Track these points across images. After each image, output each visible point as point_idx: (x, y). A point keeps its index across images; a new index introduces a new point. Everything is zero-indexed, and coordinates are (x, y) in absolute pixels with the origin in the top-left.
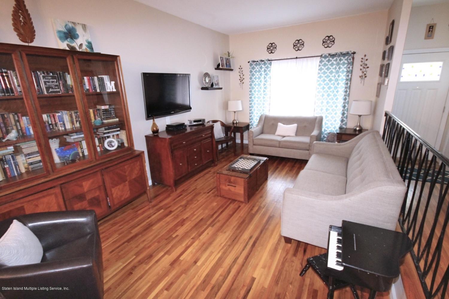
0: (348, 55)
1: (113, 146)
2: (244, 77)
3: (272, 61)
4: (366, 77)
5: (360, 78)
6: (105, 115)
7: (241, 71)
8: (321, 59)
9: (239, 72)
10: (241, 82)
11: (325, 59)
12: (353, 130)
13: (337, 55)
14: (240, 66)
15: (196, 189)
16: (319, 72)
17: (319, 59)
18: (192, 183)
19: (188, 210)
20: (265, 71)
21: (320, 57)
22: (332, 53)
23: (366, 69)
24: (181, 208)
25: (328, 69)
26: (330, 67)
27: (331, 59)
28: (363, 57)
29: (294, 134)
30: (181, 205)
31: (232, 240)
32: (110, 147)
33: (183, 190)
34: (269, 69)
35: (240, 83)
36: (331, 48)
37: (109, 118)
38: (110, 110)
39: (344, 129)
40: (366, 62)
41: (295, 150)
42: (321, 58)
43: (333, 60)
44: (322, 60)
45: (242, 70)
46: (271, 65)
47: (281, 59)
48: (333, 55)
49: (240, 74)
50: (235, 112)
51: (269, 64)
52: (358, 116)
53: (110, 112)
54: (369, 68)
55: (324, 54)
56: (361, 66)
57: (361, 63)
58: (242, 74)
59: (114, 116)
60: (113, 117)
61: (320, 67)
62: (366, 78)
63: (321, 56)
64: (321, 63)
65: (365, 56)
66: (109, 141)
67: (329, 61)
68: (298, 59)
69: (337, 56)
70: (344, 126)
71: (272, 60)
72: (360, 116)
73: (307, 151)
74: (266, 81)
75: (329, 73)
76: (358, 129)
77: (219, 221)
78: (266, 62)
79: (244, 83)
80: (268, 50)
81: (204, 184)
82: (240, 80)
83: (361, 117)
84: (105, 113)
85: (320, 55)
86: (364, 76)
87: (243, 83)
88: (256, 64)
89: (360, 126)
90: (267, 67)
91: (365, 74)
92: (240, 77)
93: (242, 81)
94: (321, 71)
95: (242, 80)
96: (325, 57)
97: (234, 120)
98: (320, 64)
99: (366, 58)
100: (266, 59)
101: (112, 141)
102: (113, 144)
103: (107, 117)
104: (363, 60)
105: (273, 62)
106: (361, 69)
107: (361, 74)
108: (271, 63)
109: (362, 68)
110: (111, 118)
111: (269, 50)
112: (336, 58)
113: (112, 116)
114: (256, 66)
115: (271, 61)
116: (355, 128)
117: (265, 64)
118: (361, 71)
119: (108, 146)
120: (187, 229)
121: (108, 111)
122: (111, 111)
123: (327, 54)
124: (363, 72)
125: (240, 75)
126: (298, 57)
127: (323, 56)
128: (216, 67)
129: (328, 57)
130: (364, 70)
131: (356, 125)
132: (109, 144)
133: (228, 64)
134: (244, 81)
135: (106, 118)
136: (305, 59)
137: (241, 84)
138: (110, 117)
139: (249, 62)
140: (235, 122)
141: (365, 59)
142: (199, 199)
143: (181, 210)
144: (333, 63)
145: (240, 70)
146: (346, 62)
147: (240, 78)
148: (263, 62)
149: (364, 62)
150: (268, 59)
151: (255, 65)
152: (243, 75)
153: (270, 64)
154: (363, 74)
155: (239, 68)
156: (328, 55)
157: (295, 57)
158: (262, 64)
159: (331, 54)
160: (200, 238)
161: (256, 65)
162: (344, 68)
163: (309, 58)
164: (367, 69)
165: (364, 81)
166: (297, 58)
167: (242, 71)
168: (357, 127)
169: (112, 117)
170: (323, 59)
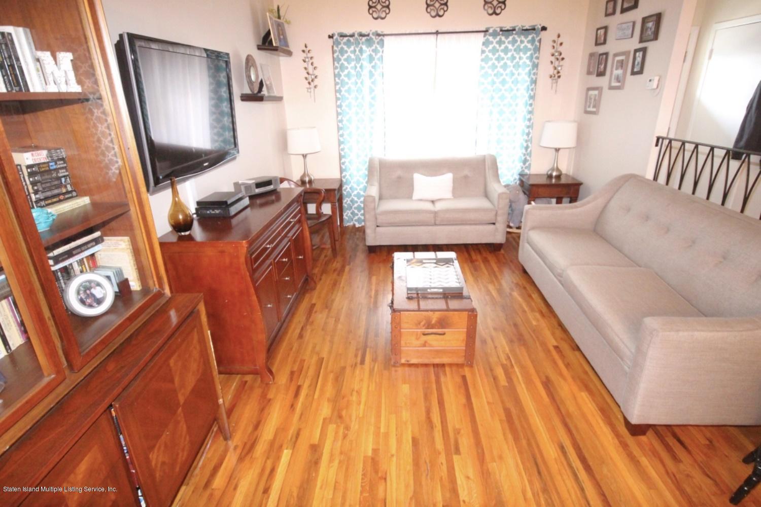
0: (534, 32)
1: (99, 302)
2: (316, 72)
3: (385, 37)
4: (559, 77)
5: (550, 79)
6: (39, 187)
7: (308, 58)
8: (486, 38)
9: (304, 61)
10: (309, 83)
11: (495, 39)
12: (547, 176)
13: (514, 32)
14: (306, 47)
15: (321, 361)
16: (483, 64)
17: (480, 38)
18: (295, 346)
19: (354, 426)
20: (371, 59)
21: (483, 34)
22: (505, 26)
23: (559, 62)
24: (332, 428)
25: (498, 59)
26: (502, 55)
27: (503, 38)
28: (556, 38)
29: (449, 195)
30: (325, 419)
31: (536, 474)
32: (91, 306)
33: (292, 373)
34: (379, 55)
35: (308, 86)
36: (500, 15)
37: (55, 200)
38: (53, 166)
39: (527, 176)
40: (561, 49)
41: (468, 227)
42: (484, 36)
43: (507, 41)
44: (487, 40)
45: (309, 55)
46: (382, 46)
47: (404, 32)
48: (508, 31)
49: (305, 65)
50: (304, 156)
51: (378, 43)
52: (554, 151)
53: (54, 175)
54: (564, 60)
55: (492, 27)
56: (553, 55)
57: (553, 51)
58: (312, 64)
59: (69, 188)
60: (68, 192)
61: (484, 55)
62: (559, 80)
63: (486, 31)
64: (487, 47)
65: (559, 36)
66: (81, 285)
67: (500, 43)
68: (439, 36)
69: (516, 34)
70: (527, 171)
71: (384, 35)
72: (557, 150)
73: (492, 226)
74: (373, 83)
75: (501, 67)
76: (554, 174)
77: (457, 432)
78: (374, 37)
79: (318, 87)
80: (371, 11)
81: (332, 342)
82: (306, 78)
83: (561, 152)
84: (39, 182)
85: (484, 29)
86: (556, 76)
87: (315, 87)
88: (348, 41)
89: (558, 170)
90: (375, 51)
91: (558, 72)
92: (308, 73)
93: (312, 83)
94: (486, 63)
95: (312, 81)
96: (495, 34)
97: (304, 175)
98: (484, 48)
99: (560, 40)
100: (374, 31)
101: (90, 282)
102: (97, 292)
103: (49, 194)
104: (555, 45)
105: (386, 39)
106: (552, 62)
107: (551, 71)
108: (382, 40)
109: (553, 59)
110: (62, 197)
111: (373, 11)
112: (514, 38)
113: (64, 190)
114: (349, 47)
115: (381, 37)
116: (549, 173)
117: (369, 42)
118: (552, 66)
119: (82, 302)
120: (407, 486)
121: (49, 171)
122: (57, 170)
123: (497, 28)
124: (555, 68)
125: (306, 68)
126: (440, 31)
127: (491, 31)
128: (260, 43)
129: (499, 35)
130: (557, 63)
131: (551, 167)
132: (83, 296)
133: (282, 37)
134: (316, 82)
135: (46, 199)
136: (454, 36)
137: (310, 88)
138: (59, 195)
139: (331, 37)
140: (307, 179)
141: (559, 43)
142: (356, 388)
143: (336, 433)
144: (506, 48)
145: (304, 55)
146: (529, 46)
147: (307, 76)
148: (364, 39)
149: (557, 48)
150: (376, 32)
151: (345, 44)
152: (315, 68)
153: (382, 43)
154: (556, 71)
155: (304, 51)
156: (498, 30)
157: (434, 31)
158: (362, 43)
159: (504, 29)
160: (461, 499)
161: (348, 44)
162: (525, 59)
163: (462, 35)
164: (562, 63)
165: (556, 86)
166: (437, 33)
167: (312, 58)
168: (553, 170)
169: (64, 194)
170: (491, 38)
